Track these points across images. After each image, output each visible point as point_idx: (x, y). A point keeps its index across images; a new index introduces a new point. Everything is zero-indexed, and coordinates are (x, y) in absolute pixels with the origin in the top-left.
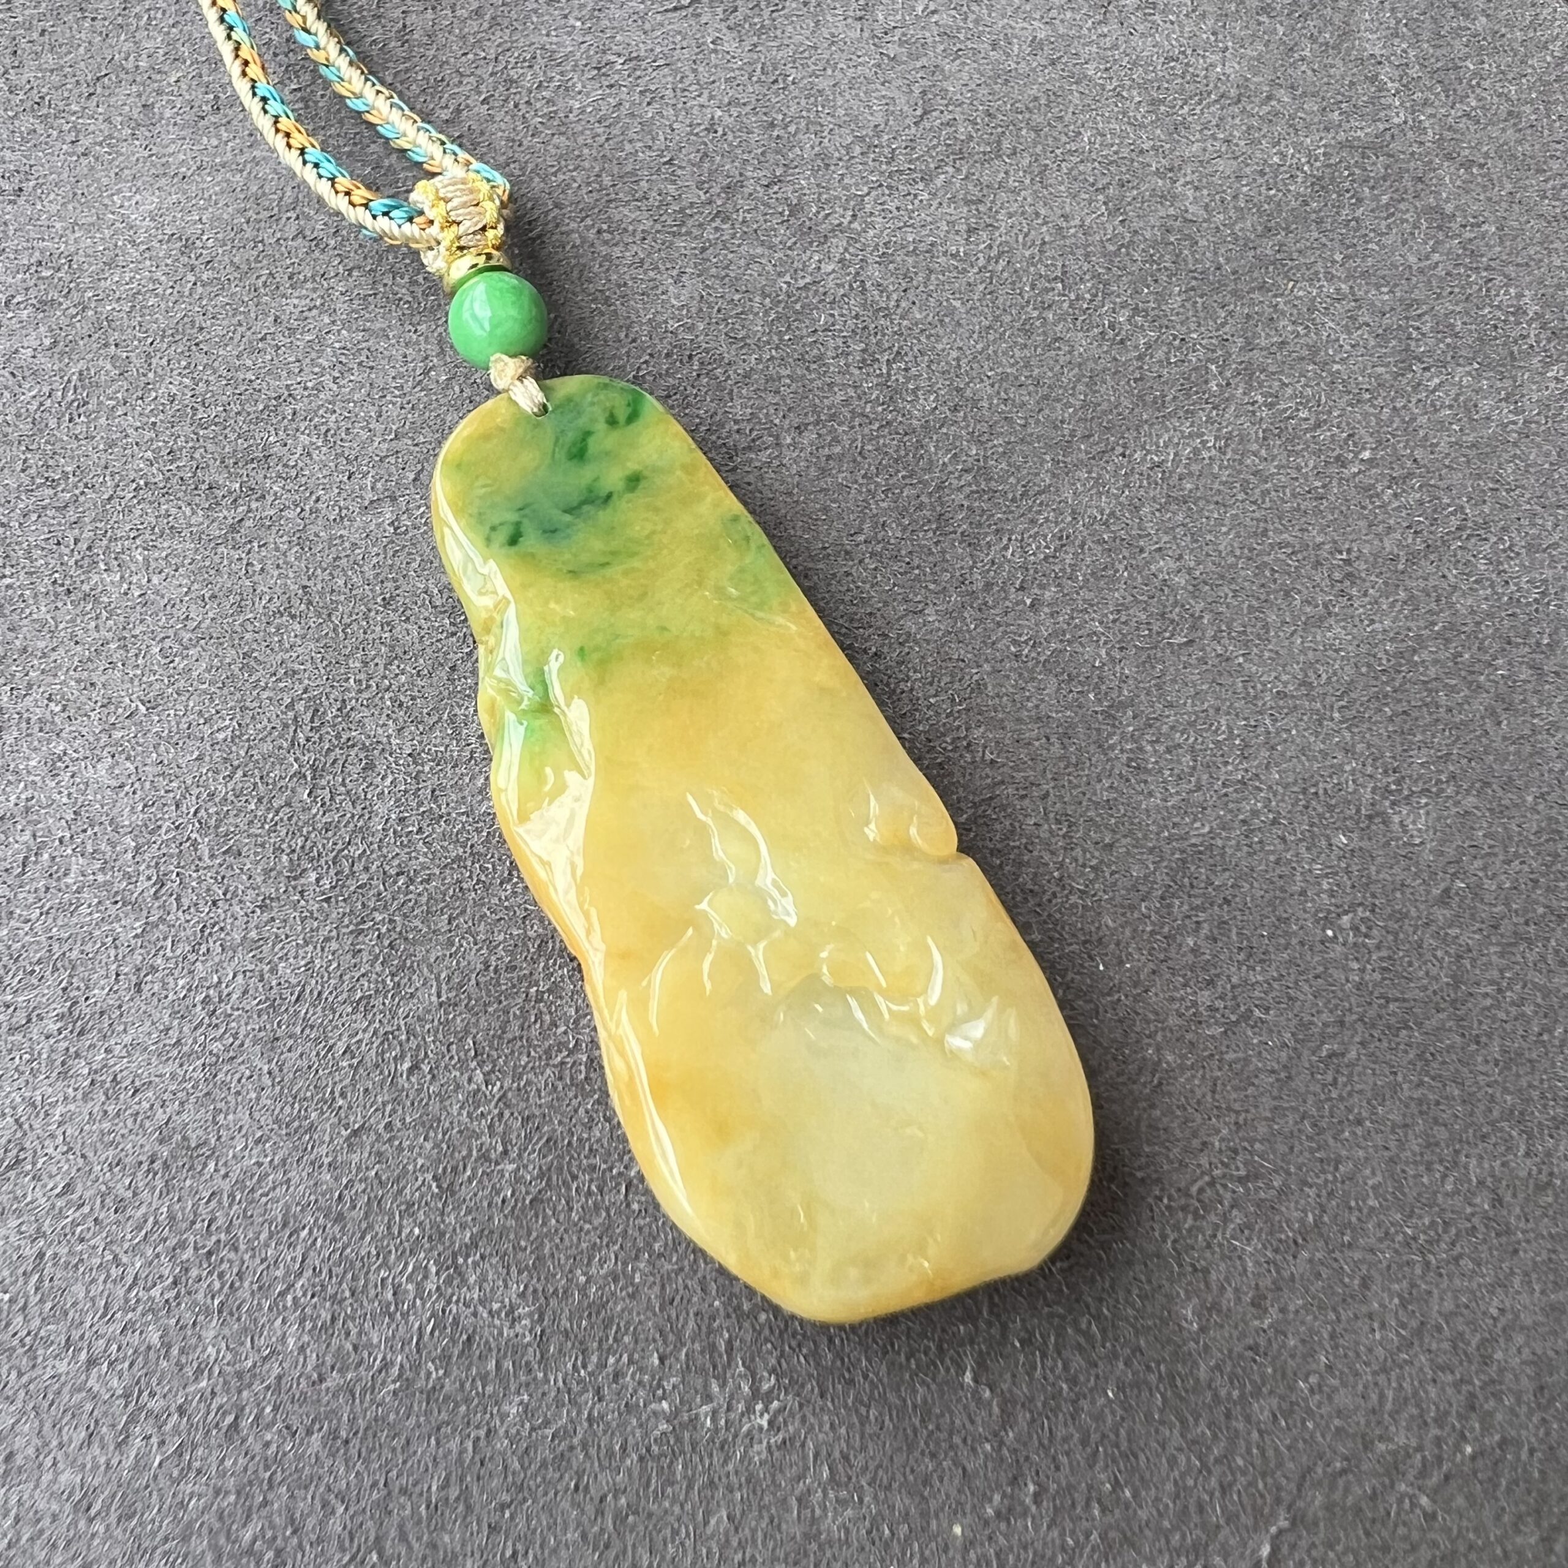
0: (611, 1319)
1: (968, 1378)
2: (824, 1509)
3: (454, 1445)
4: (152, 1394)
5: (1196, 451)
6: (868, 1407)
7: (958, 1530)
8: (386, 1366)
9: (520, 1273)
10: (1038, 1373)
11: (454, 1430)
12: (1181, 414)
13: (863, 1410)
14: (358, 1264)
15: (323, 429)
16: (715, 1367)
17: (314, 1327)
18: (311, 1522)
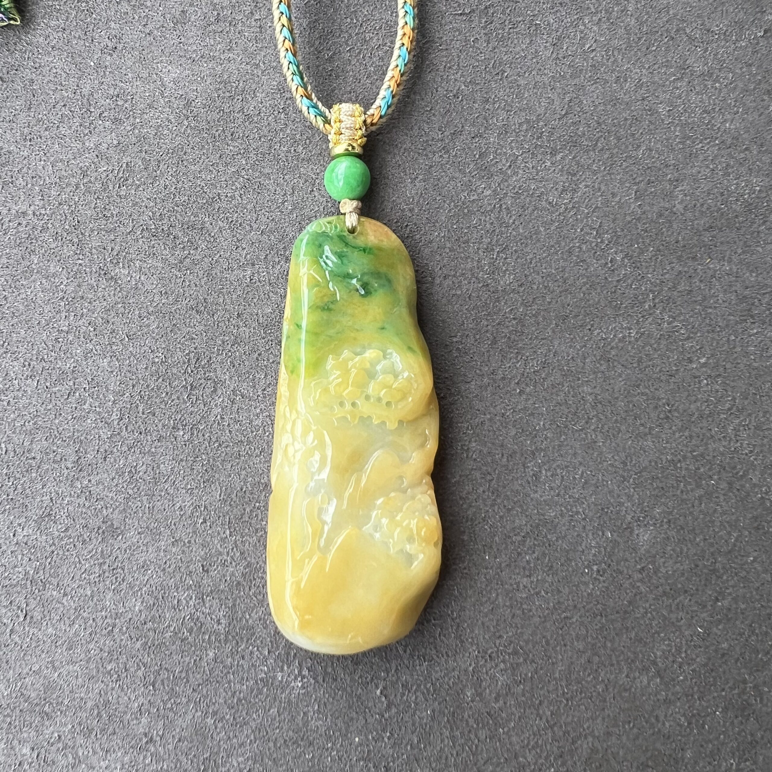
0: (254, 634)
1: (378, 692)
2: (312, 718)
3: (187, 659)
4: (84, 611)
5: (624, 337)
6: (339, 690)
7: (357, 739)
8: (169, 626)
9: (225, 608)
10: (405, 698)
11: (188, 654)
12: (626, 315)
13: (337, 691)
14: (167, 588)
15: (230, 220)
16: (287, 660)
17: (146, 605)
18: (132, 670)
